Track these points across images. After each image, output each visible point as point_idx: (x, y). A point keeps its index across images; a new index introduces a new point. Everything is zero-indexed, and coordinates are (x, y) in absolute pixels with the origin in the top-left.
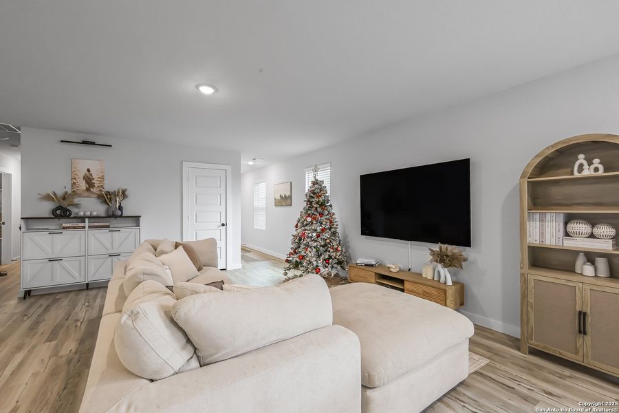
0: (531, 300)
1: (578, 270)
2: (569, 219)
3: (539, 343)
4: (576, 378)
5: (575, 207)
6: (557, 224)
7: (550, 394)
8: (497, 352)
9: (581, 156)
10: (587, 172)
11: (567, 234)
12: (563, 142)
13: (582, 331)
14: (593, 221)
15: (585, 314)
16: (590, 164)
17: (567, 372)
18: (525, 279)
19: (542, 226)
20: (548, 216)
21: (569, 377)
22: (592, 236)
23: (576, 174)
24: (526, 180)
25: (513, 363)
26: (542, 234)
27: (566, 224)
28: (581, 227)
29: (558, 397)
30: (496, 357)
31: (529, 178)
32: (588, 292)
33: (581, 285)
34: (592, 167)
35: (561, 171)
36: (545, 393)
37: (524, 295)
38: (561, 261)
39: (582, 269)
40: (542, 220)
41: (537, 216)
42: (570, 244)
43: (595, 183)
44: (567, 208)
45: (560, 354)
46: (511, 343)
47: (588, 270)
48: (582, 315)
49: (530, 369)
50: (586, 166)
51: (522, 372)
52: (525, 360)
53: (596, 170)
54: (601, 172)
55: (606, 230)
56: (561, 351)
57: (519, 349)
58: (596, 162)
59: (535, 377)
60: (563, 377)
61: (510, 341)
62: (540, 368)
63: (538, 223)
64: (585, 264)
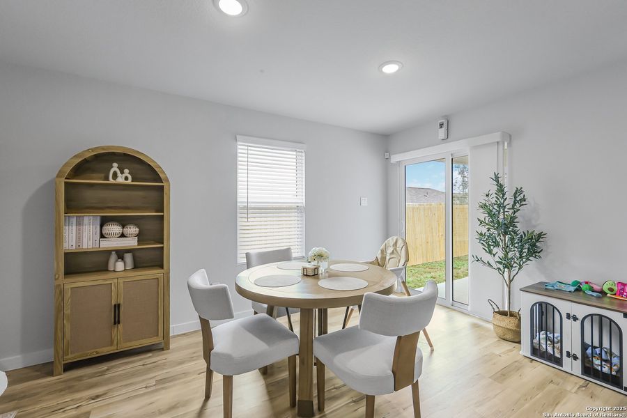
0: (68, 312)
1: (111, 268)
2: (104, 221)
3: (76, 354)
4: (112, 367)
5: (108, 210)
6: (94, 227)
7: (97, 397)
8: (23, 395)
9: (115, 165)
10: (120, 180)
11: (102, 236)
12: (103, 148)
13: (117, 321)
14: (123, 222)
15: (119, 305)
16: (122, 172)
17: (104, 367)
18: (61, 292)
19: (79, 230)
20: (86, 220)
21: (108, 370)
22: (123, 235)
23: (111, 181)
24: (63, 180)
25: (48, 394)
26: (79, 239)
27: (102, 226)
28: (115, 229)
29: (105, 394)
30: (24, 402)
31: (66, 178)
32: (122, 285)
33: (116, 281)
34: (124, 175)
35: (94, 175)
36: (93, 399)
37: (60, 309)
38: (94, 263)
39: (115, 267)
40: (79, 224)
41: (74, 220)
42: (106, 245)
43: (124, 190)
44: (101, 211)
45: (97, 353)
46: (39, 373)
47: (120, 266)
48: (117, 307)
49: (70, 388)
50: (119, 174)
51: (63, 395)
52: (62, 382)
53: (126, 178)
54: (129, 181)
55: (132, 230)
56: (97, 350)
57: (51, 374)
58: (126, 171)
59: (78, 391)
60: (102, 373)
61: (37, 371)
62: (79, 379)
63: (74, 227)
64: (117, 261)
